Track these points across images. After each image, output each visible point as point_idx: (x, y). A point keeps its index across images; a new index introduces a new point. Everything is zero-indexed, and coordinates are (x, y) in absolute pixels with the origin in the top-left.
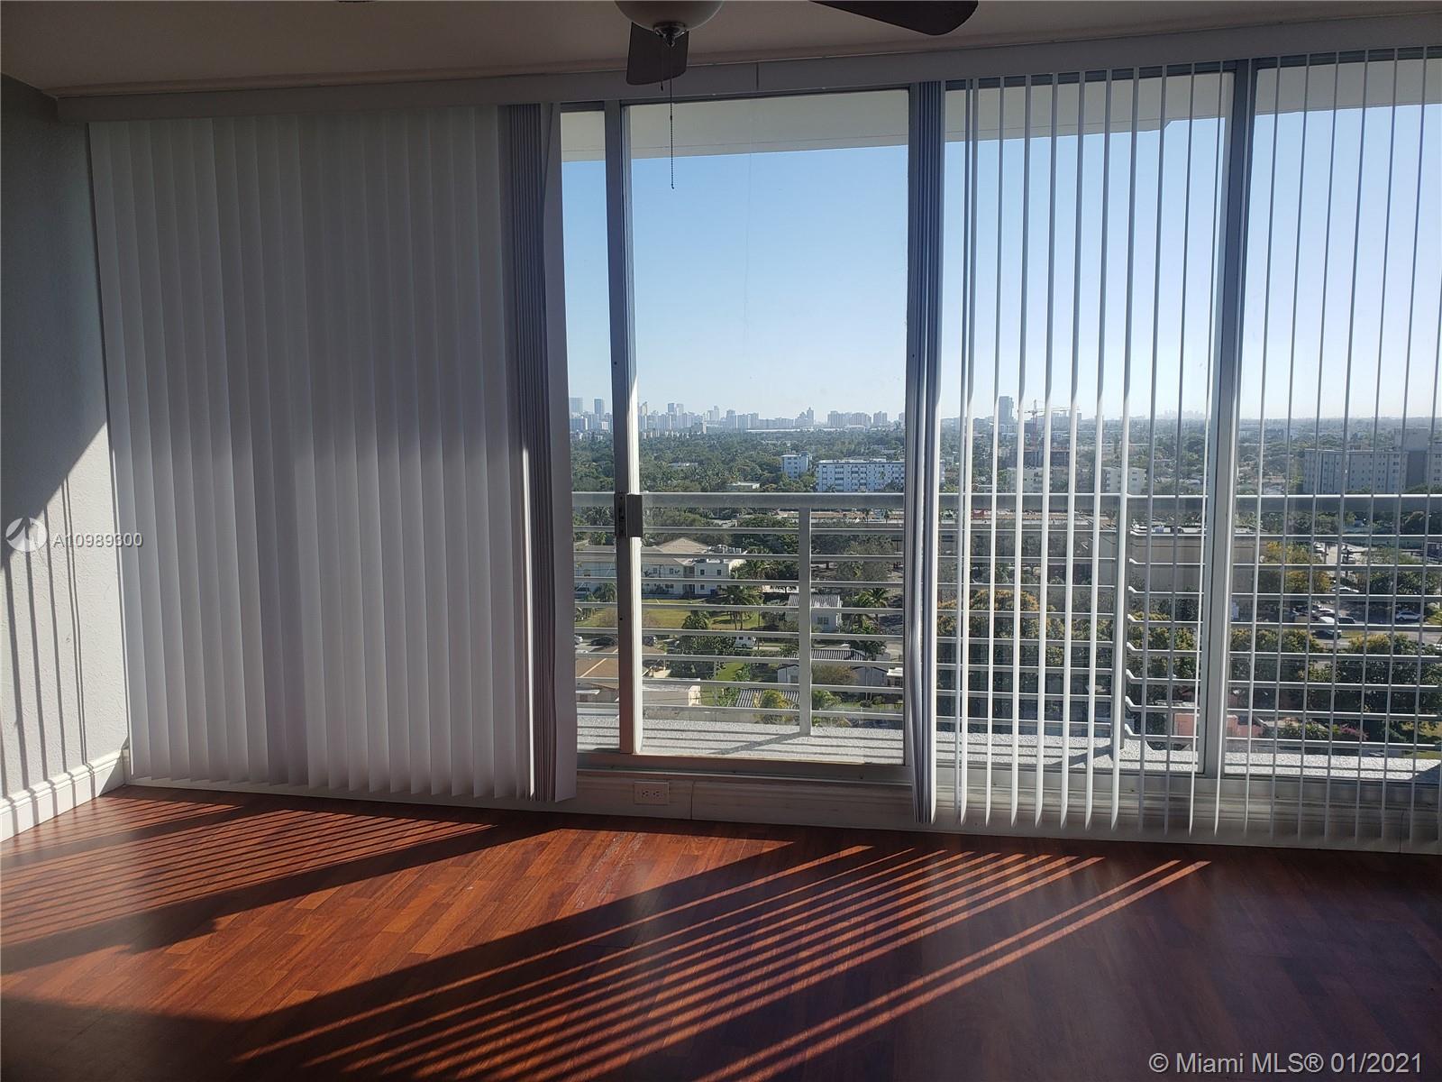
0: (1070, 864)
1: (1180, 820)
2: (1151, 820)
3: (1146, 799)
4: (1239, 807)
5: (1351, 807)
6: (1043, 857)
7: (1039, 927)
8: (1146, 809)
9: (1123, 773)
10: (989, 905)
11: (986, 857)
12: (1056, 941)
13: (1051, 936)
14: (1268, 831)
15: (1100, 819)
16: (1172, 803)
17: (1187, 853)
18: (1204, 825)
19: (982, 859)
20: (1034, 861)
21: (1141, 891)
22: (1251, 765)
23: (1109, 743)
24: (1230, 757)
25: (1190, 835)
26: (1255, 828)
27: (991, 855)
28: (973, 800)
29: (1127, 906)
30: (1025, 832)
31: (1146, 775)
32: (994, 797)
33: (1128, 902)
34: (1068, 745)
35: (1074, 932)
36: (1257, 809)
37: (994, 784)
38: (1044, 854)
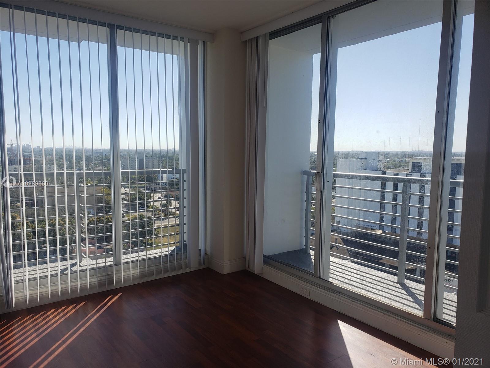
0: (74, 308)
1: (111, 281)
2: (101, 284)
3: (99, 277)
4: (128, 273)
5: (160, 265)
6: (63, 308)
7: (69, 334)
8: (99, 280)
9: (90, 269)
10: (46, 332)
11: (40, 314)
12: (77, 337)
13: (75, 335)
14: (138, 278)
15: (83, 288)
16: (108, 276)
17: (114, 292)
18: (119, 281)
19: (38, 316)
20: (60, 310)
21: (102, 309)
22: (138, 257)
23: (76, 261)
24: (124, 257)
25: (115, 286)
26: (134, 278)
27: (42, 313)
28: (31, 293)
29: (99, 316)
30: (55, 300)
31: (98, 269)
32: (40, 290)
33: (99, 314)
34: (60, 265)
35: (83, 331)
36: (134, 272)
37: (40, 285)
38: (64, 306)
